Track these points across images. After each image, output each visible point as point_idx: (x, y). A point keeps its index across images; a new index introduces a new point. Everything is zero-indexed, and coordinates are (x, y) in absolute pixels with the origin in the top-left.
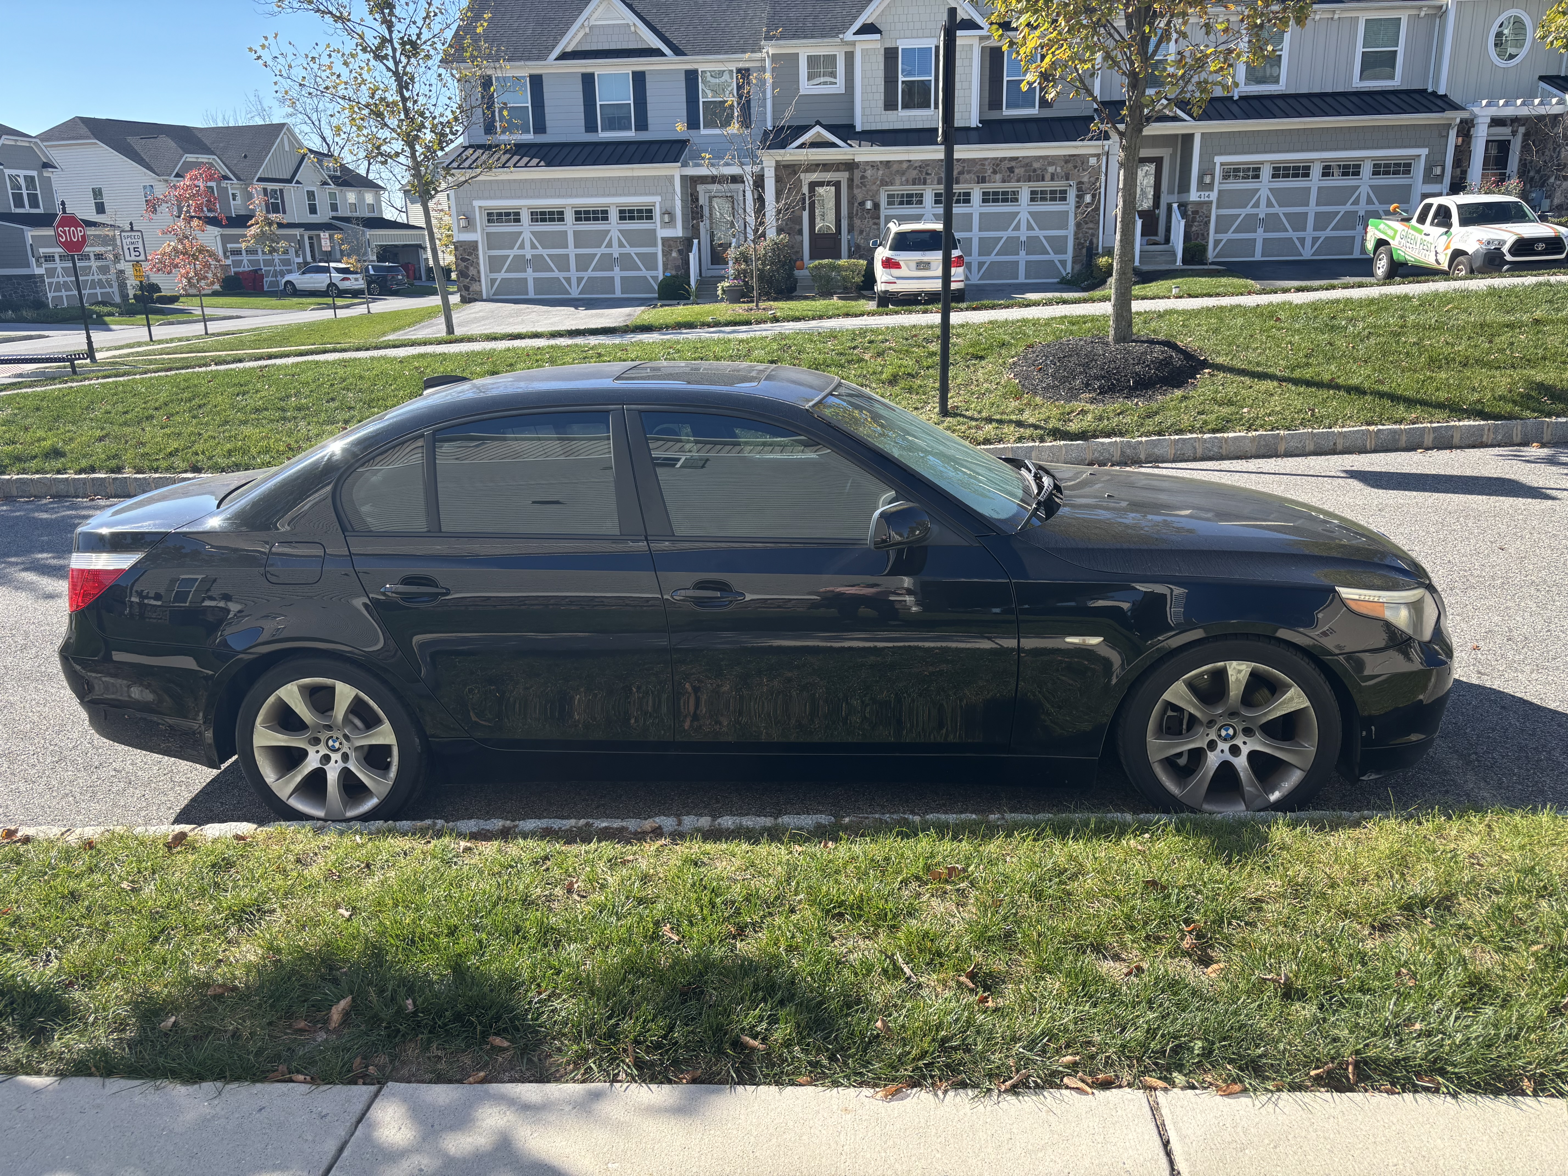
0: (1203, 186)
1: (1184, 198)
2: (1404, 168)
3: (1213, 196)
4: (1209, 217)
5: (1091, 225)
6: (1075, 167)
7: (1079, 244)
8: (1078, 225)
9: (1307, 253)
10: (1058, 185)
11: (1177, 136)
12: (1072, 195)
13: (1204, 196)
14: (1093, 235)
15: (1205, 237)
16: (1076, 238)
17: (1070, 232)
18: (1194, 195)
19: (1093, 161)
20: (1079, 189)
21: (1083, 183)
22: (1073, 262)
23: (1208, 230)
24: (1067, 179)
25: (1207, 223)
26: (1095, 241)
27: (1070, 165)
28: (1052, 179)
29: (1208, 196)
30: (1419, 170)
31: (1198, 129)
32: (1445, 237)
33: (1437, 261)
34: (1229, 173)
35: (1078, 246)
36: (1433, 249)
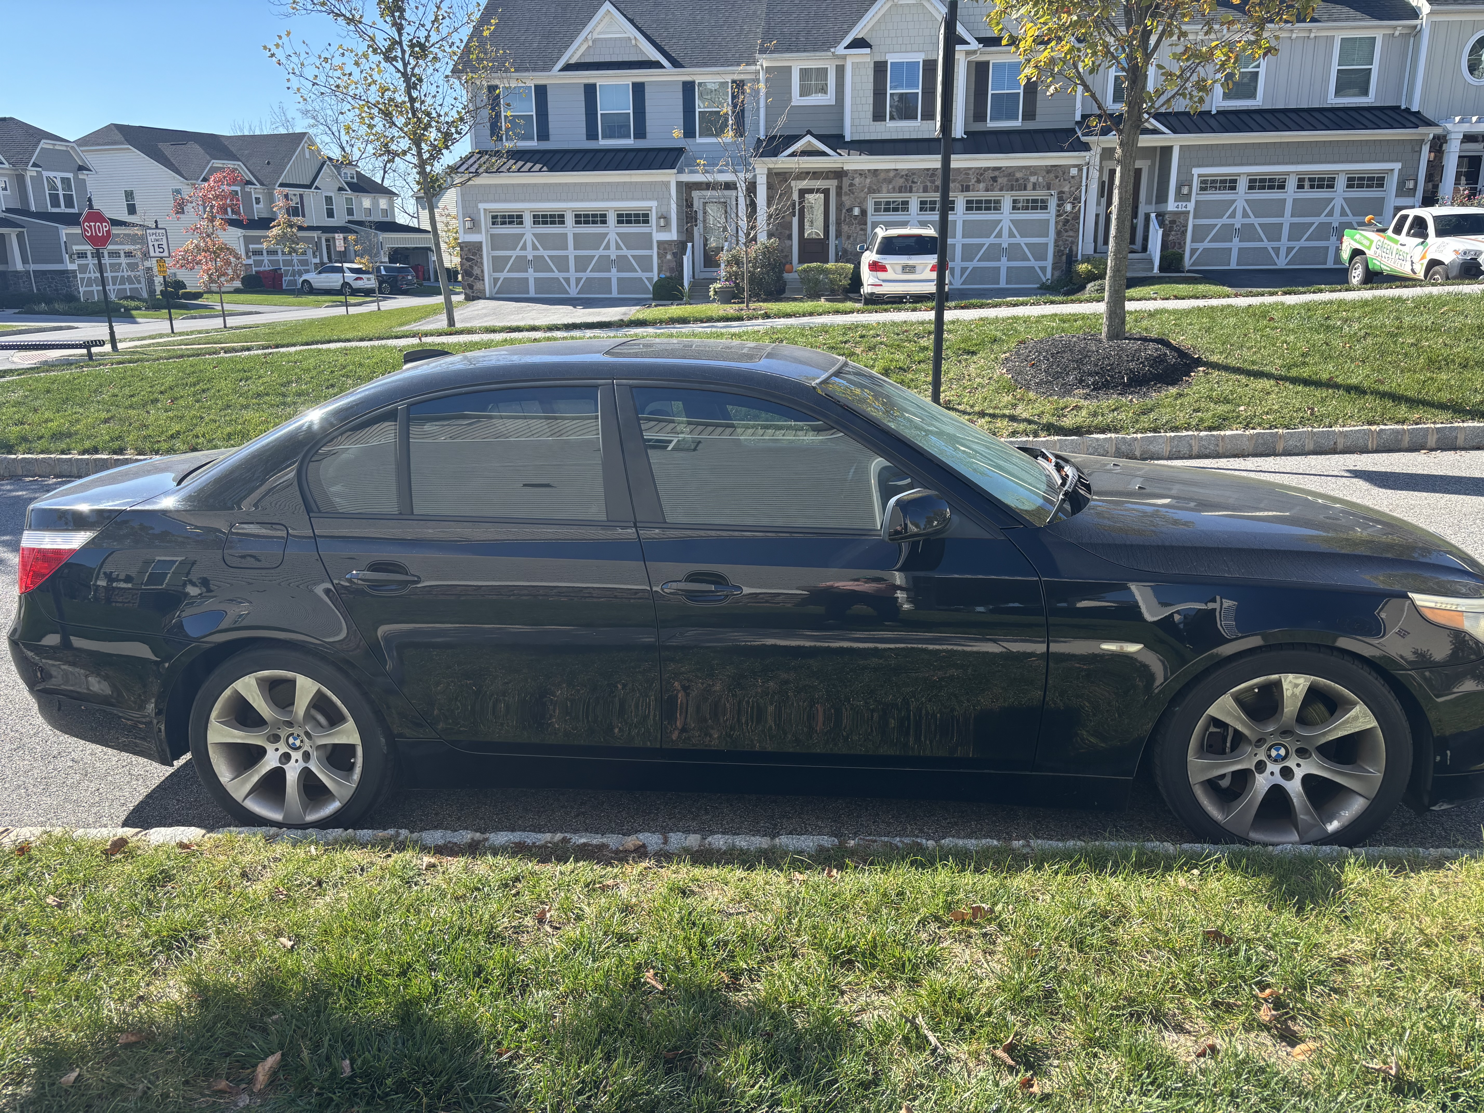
0: (1181, 197)
1: (1161, 208)
2: (1377, 181)
3: (1191, 206)
4: (1186, 226)
5: (1071, 233)
6: (1057, 177)
7: (1059, 251)
8: (1058, 233)
9: (1282, 263)
10: (1039, 194)
11: (1155, 148)
12: (1053, 204)
13: (1182, 207)
14: (1072, 243)
15: (1182, 245)
16: (1056, 245)
17: (1050, 240)
18: (1172, 205)
19: (1074, 171)
20: (1060, 199)
21: (1063, 193)
22: (1053, 269)
23: (1185, 239)
24: (1049, 189)
25: (1184, 233)
26: (1074, 248)
27: (1052, 175)
28: (1034, 189)
29: (1186, 207)
30: (1392, 183)
31: (1177, 141)
32: (1421, 247)
33: (1413, 270)
34: (1207, 185)
35: (1058, 253)
36: (1409, 259)
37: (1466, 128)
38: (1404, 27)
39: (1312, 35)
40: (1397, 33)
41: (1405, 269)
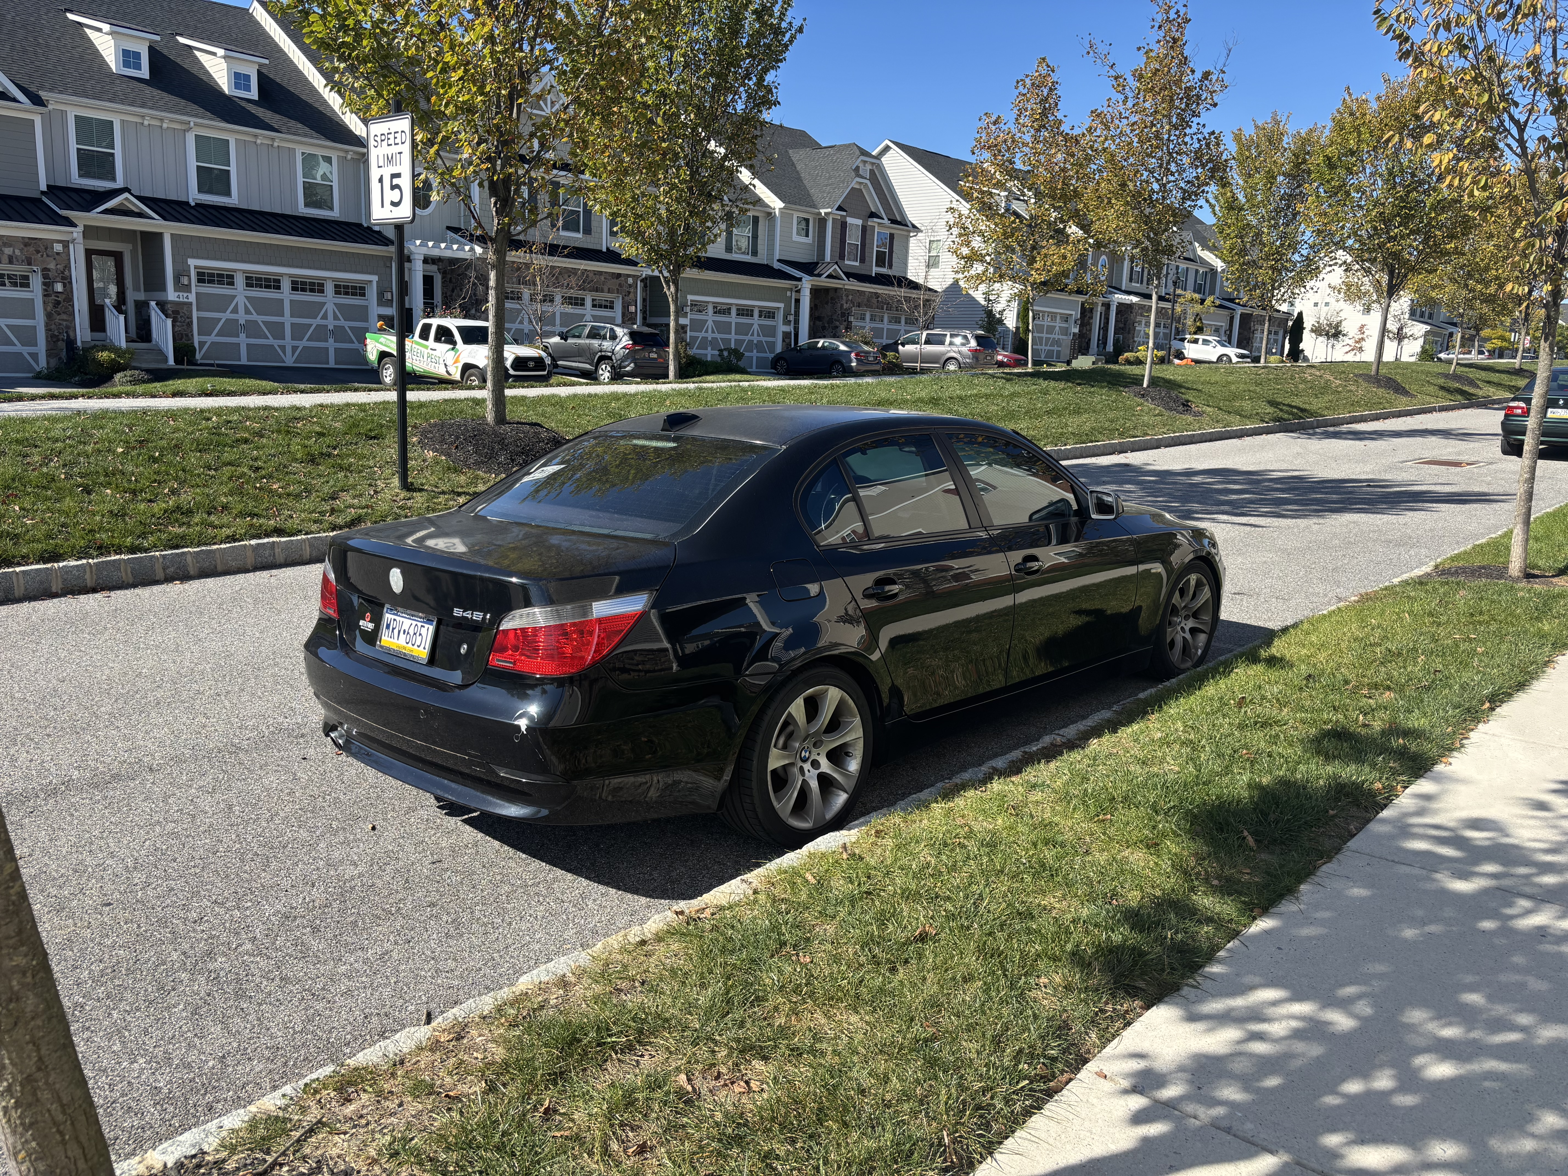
0: (179, 286)
1: (160, 296)
2: (359, 291)
3: (192, 298)
4: (191, 317)
5: (64, 317)
6: (38, 252)
7: (53, 336)
8: (49, 316)
9: (289, 361)
10: (18, 269)
11: (134, 232)
12: (37, 282)
13: (182, 297)
14: (68, 327)
15: (190, 337)
16: (48, 329)
17: (39, 321)
18: (172, 295)
19: (58, 247)
20: (45, 276)
21: (49, 270)
22: (48, 356)
23: (192, 331)
24: (29, 264)
25: (190, 324)
26: (71, 334)
27: (31, 249)
28: (11, 262)
29: (187, 297)
30: (372, 293)
31: (168, 230)
32: (452, 353)
33: (447, 372)
34: (204, 277)
35: (52, 339)
36: (441, 361)
37: (424, 250)
38: (356, 153)
39: (276, 144)
40: (349, 157)
41: (441, 371)
